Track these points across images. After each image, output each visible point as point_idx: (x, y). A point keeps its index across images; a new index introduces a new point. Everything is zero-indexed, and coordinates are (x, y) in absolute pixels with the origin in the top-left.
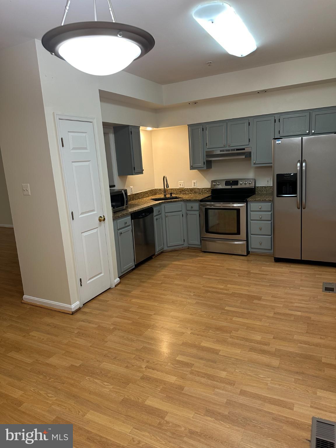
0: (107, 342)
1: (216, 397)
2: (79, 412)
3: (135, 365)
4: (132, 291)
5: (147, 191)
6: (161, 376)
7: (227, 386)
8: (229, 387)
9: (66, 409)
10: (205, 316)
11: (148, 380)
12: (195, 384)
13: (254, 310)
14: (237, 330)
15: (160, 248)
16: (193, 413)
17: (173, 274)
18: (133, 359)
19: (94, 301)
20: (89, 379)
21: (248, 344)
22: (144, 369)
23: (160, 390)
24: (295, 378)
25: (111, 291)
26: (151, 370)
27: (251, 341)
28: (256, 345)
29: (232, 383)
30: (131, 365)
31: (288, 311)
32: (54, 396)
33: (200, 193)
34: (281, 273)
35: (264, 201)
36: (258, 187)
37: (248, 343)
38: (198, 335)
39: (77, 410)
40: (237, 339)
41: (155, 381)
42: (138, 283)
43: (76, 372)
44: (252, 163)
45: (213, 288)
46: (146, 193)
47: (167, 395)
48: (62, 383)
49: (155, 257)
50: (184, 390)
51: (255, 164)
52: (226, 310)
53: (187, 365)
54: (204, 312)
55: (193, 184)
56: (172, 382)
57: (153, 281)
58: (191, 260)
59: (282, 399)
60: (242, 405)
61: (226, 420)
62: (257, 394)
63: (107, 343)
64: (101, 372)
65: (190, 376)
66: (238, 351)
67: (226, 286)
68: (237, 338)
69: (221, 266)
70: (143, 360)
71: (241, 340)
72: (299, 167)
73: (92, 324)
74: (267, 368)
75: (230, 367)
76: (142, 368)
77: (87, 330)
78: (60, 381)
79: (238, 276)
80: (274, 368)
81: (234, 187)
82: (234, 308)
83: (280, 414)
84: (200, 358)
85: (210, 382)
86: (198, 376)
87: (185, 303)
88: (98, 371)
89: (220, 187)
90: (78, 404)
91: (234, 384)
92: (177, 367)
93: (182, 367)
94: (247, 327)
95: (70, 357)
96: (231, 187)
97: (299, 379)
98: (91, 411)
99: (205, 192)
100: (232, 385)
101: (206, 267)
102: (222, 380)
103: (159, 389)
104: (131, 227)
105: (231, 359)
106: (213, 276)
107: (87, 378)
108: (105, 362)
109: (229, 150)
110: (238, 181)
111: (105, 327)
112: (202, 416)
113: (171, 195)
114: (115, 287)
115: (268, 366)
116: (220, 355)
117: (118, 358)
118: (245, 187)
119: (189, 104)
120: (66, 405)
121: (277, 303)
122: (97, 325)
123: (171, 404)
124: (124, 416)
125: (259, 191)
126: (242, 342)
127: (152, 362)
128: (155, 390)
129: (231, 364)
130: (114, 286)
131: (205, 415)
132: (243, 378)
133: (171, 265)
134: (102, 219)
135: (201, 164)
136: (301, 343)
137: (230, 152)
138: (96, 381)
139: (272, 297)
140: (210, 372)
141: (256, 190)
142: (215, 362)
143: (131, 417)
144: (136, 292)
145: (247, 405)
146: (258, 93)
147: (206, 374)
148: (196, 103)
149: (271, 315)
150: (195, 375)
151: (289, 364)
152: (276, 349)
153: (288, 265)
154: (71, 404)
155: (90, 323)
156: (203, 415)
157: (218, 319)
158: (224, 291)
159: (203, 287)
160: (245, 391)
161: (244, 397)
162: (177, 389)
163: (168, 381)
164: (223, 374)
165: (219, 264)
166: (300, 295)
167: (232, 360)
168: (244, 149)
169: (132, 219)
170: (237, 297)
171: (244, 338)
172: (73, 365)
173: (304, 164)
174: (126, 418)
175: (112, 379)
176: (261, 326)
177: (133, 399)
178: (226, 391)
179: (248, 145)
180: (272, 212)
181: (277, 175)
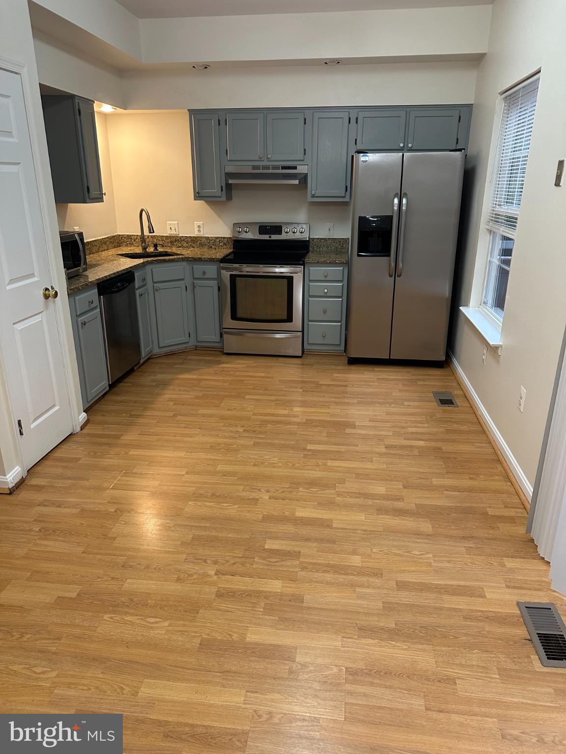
0: (115, 538)
1: (363, 603)
2: (122, 689)
3: (195, 573)
4: (122, 435)
5: (105, 238)
6: (252, 583)
7: (371, 580)
8: (377, 581)
9: (90, 689)
10: (280, 464)
11: (233, 596)
12: (319, 587)
13: (354, 445)
14: (342, 481)
15: (148, 351)
16: (340, 638)
17: (187, 396)
18: (184, 561)
19: (47, 462)
20: (111, 618)
21: (370, 502)
22: (215, 578)
23: (262, 610)
24: (465, 547)
25: (74, 439)
26: (228, 576)
27: (373, 497)
28: (384, 502)
29: (377, 573)
30: (186, 576)
31: (404, 441)
32: (49, 670)
33: (211, 247)
34: (365, 381)
35: (333, 264)
36: (314, 239)
37: (370, 500)
38: (283, 500)
39: (116, 687)
40: (351, 497)
41: (247, 595)
42: (127, 418)
43: (77, 610)
44: (309, 195)
45: (272, 415)
46: (103, 242)
47: (279, 618)
48: (54, 639)
49: (139, 368)
50: (305, 601)
51: (313, 196)
52: (309, 450)
53: (289, 556)
54: (276, 459)
55: (196, 229)
56: (277, 591)
57: (156, 413)
58: (211, 370)
59: (462, 583)
60: (410, 607)
61: (397, 636)
62: (424, 583)
63: (116, 541)
64: (132, 600)
65: (303, 574)
66: (361, 517)
67: (292, 410)
68: (349, 494)
69: (269, 378)
70: (205, 561)
71: (356, 497)
72: (396, 206)
73: (65, 507)
74: (418, 539)
75: (361, 546)
76: (209, 576)
77: (59, 522)
78: (47, 636)
79: (303, 391)
80: (427, 536)
81: (275, 237)
82: (322, 446)
83: (471, 607)
84: (306, 539)
85: (341, 578)
86: (317, 571)
87: (235, 446)
88: (123, 599)
89: (250, 236)
90: (113, 674)
91: (382, 574)
92: (273, 562)
93: (283, 561)
94: (356, 474)
95: (47, 582)
96: (270, 237)
97: (472, 548)
98: (146, 680)
99: (221, 244)
100: (379, 575)
101: (243, 381)
102: (360, 572)
103: (261, 608)
104: (98, 310)
105: (356, 533)
106: (262, 395)
107: (106, 617)
108: (130, 578)
109: (267, 168)
110: (281, 226)
111: (97, 511)
112: (356, 639)
113: (156, 249)
114: (81, 430)
115: (418, 534)
116: (336, 528)
117: (154, 567)
118: (293, 238)
119: (194, 67)
120: (86, 683)
121: (382, 430)
122: (78, 508)
123: (293, 631)
124: (218, 674)
125: (315, 246)
126: (360, 501)
127: (225, 562)
128: (253, 612)
129: (360, 541)
130: (78, 429)
131: (360, 637)
132: (391, 561)
133: (177, 381)
134: (49, 295)
135: (216, 190)
136: (447, 490)
137: (271, 171)
138: (129, 618)
139: (370, 421)
140: (333, 561)
141: (311, 245)
142: (334, 542)
143: (233, 672)
144: (130, 436)
145: (417, 605)
146: (326, 63)
147: (328, 565)
148: (206, 68)
149: (383, 450)
150: (311, 570)
151: (446, 526)
152: (416, 504)
153: (370, 368)
154: (96, 678)
155: (59, 506)
156: (357, 637)
157: (305, 466)
158: (293, 419)
159: (253, 415)
160: (403, 582)
161: (407, 593)
162: (292, 603)
163: (270, 590)
164: (356, 560)
165: (262, 375)
166: (409, 415)
167: (359, 533)
168: (295, 168)
169: (100, 295)
170: (317, 426)
171: (359, 493)
172: (64, 598)
173: (404, 201)
174: (224, 677)
175: (161, 608)
176: (375, 469)
177: (219, 638)
178: (374, 588)
179: (303, 160)
180: (344, 282)
181: (360, 217)
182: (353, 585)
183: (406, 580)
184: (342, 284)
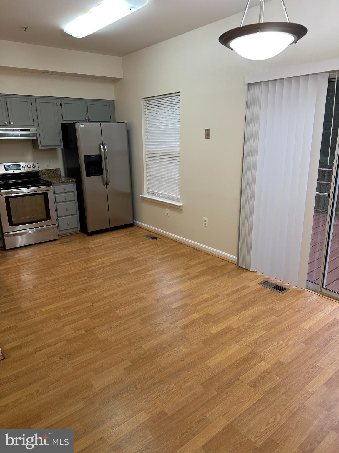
0: (108, 340)
1: (226, 305)
2: (203, 370)
6: (188, 319)
7: (218, 298)
8: (220, 298)
10: (129, 282)
11: (188, 326)
12: (208, 308)
16: (235, 316)
20: (160, 359)
22: (173, 325)
23: (204, 324)
26: (176, 323)
28: (186, 276)
32: (169, 385)
35: (68, 182)
39: (200, 371)
41: (192, 323)
43: (142, 366)
44: (40, 145)
48: (152, 378)
50: (211, 314)
51: (43, 146)
52: (132, 273)
56: (199, 316)
60: (238, 299)
61: (247, 307)
62: (232, 291)
64: (156, 350)
65: (198, 308)
70: (160, 323)
72: (102, 149)
76: (170, 326)
78: (147, 380)
81: (17, 171)
83: (251, 291)
86: (201, 305)
88: (152, 352)
90: (192, 369)
91: (218, 295)
92: (183, 310)
93: (185, 308)
94: (163, 273)
95: (108, 369)
96: (14, 172)
98: (205, 362)
102: (212, 298)
103: (202, 323)
105: (193, 289)
107: (157, 360)
108: (142, 345)
109: (10, 130)
110: (20, 164)
112: (239, 314)
115: (211, 280)
116: (185, 291)
117: (144, 336)
118: (29, 171)
124: (222, 346)
125: (41, 175)
127: (167, 320)
128: (202, 326)
129: (198, 290)
138: (167, 354)
145: (239, 297)
146: (44, 73)
147: (201, 301)
150: (199, 306)
152: (196, 273)
158: (103, 265)
161: (232, 296)
162: (209, 316)
163: (196, 318)
164: (206, 296)
168: (29, 130)
172: (128, 367)
173: (106, 147)
175: (171, 345)
176: (167, 268)
178: (222, 300)
179: (33, 126)
180: (75, 192)
181: (85, 156)
182: (217, 302)
183: (227, 293)
184: (74, 193)
